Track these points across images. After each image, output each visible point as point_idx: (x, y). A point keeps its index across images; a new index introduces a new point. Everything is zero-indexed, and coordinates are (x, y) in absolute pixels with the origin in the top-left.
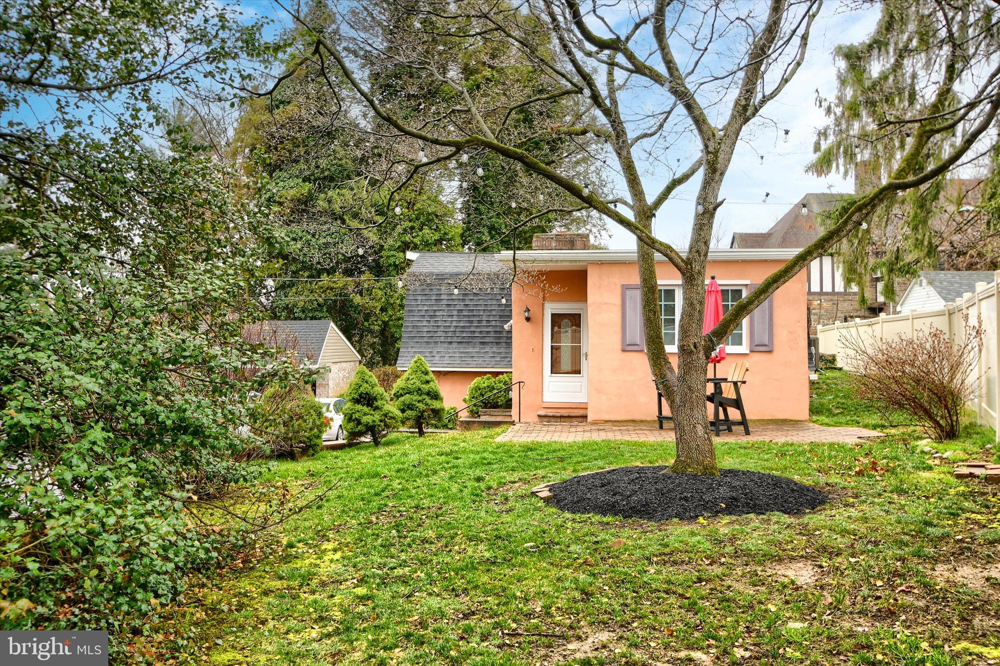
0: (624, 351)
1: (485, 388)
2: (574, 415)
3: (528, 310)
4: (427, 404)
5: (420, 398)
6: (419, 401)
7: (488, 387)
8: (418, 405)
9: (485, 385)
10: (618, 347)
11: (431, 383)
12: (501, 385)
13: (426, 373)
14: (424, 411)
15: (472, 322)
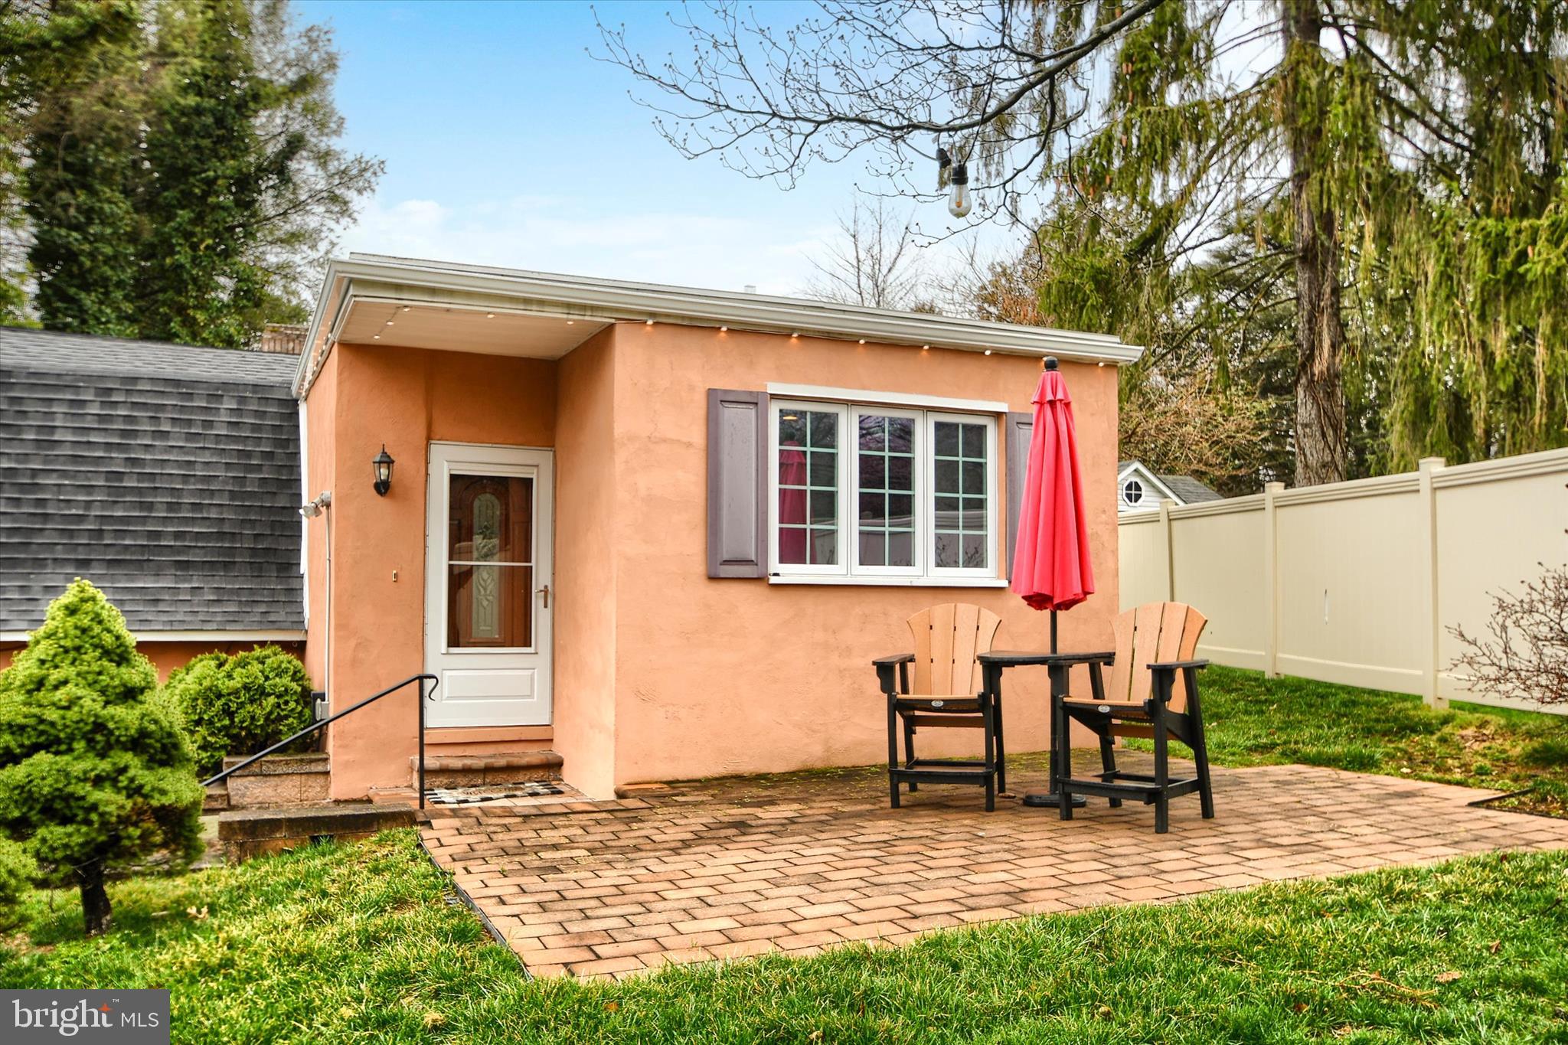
0: (713, 578)
1: (236, 692)
2: (524, 761)
3: (387, 461)
4: (134, 791)
5: (105, 766)
6: (98, 781)
7: (246, 687)
8: (96, 796)
9: (236, 683)
10: (698, 567)
11: (147, 696)
12: (286, 680)
13: (120, 656)
14: (124, 821)
15: (150, 506)
